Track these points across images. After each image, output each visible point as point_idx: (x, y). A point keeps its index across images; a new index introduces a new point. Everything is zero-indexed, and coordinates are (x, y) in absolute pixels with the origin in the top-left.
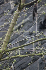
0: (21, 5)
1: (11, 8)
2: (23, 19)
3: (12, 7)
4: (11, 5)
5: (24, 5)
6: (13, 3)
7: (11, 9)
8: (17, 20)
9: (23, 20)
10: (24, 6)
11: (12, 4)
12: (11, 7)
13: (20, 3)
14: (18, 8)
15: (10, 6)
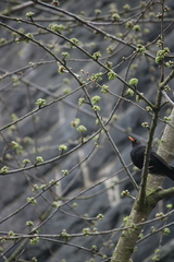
0: (148, 193)
1: (108, 202)
2: (157, 247)
3: (114, 199)
4: (110, 192)
5: (160, 193)
6: (117, 187)
7: (109, 208)
8: (132, 251)
9: (157, 250)
10: (157, 197)
11: (113, 188)
12: (110, 198)
13: (144, 186)
14: (135, 204)
15: (107, 196)
